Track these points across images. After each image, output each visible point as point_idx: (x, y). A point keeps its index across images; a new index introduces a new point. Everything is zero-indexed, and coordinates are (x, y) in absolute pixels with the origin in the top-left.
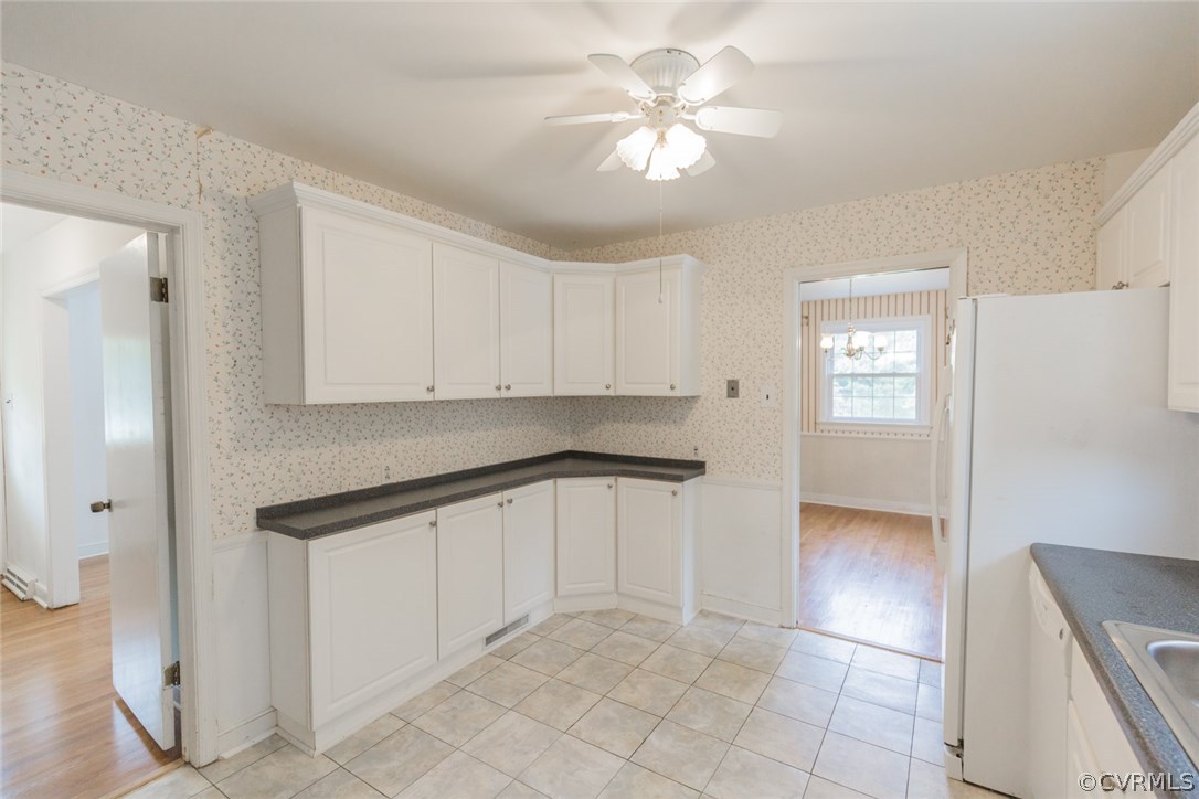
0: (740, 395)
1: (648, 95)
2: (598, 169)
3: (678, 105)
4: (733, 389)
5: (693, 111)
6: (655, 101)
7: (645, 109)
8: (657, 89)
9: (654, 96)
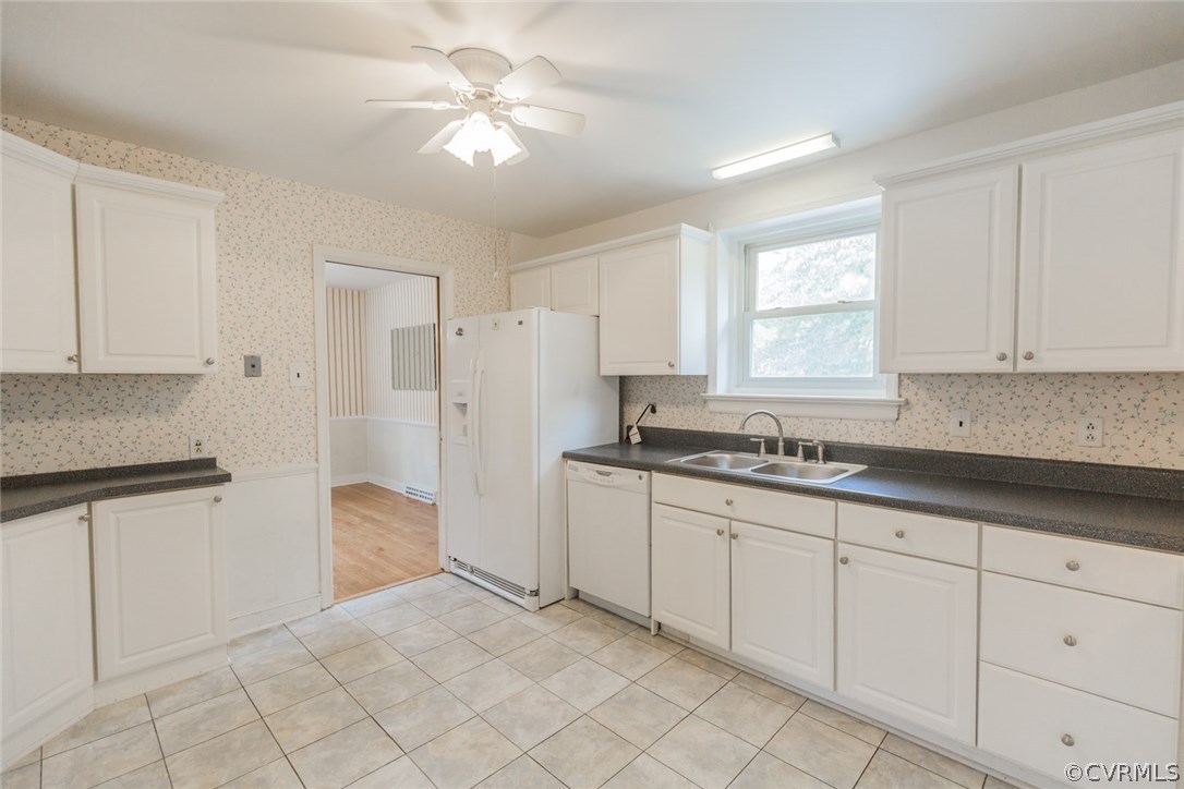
0: (263, 373)
1: (468, 89)
2: (420, 151)
3: (495, 100)
4: (253, 366)
5: (509, 107)
6: (473, 95)
7: (466, 101)
8: (475, 85)
9: (473, 91)
